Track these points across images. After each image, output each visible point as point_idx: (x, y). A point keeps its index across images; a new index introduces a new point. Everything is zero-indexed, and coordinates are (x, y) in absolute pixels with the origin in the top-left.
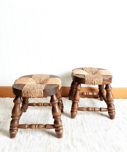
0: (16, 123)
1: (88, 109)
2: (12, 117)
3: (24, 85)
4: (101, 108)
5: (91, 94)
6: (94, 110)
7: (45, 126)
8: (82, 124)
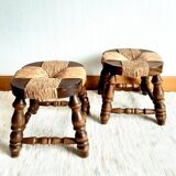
0: (19, 136)
1: (126, 111)
2: (12, 128)
3: (29, 80)
4: (144, 110)
5: (129, 86)
6: (135, 112)
7: (63, 141)
8: (117, 133)
